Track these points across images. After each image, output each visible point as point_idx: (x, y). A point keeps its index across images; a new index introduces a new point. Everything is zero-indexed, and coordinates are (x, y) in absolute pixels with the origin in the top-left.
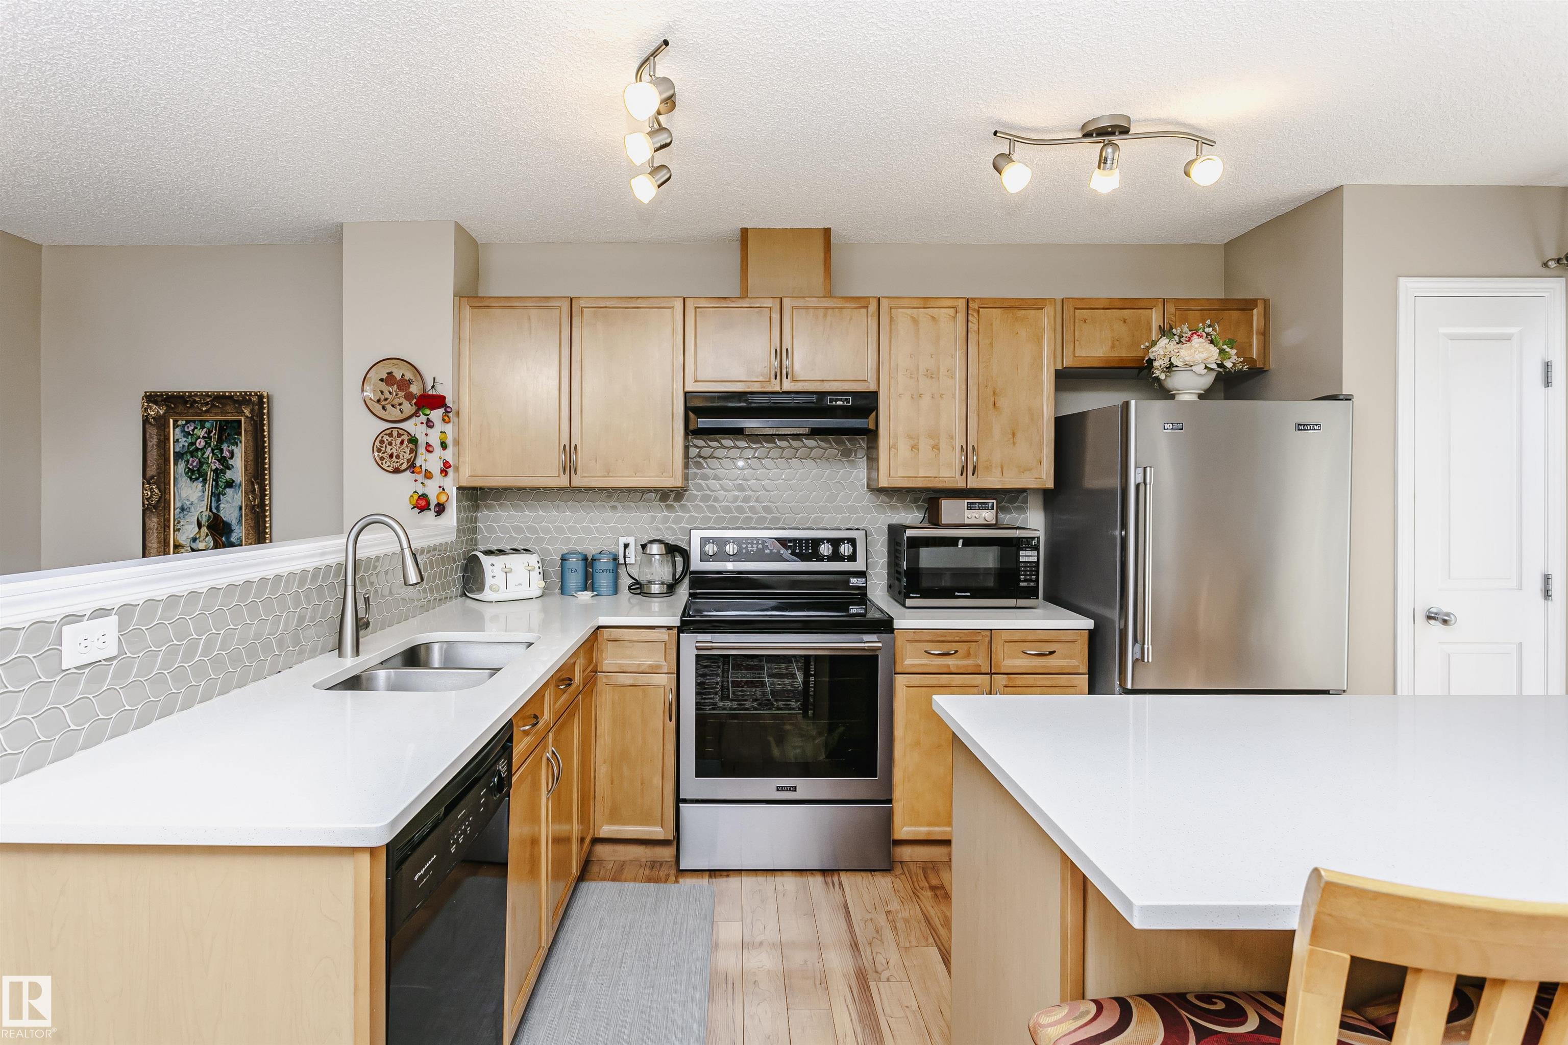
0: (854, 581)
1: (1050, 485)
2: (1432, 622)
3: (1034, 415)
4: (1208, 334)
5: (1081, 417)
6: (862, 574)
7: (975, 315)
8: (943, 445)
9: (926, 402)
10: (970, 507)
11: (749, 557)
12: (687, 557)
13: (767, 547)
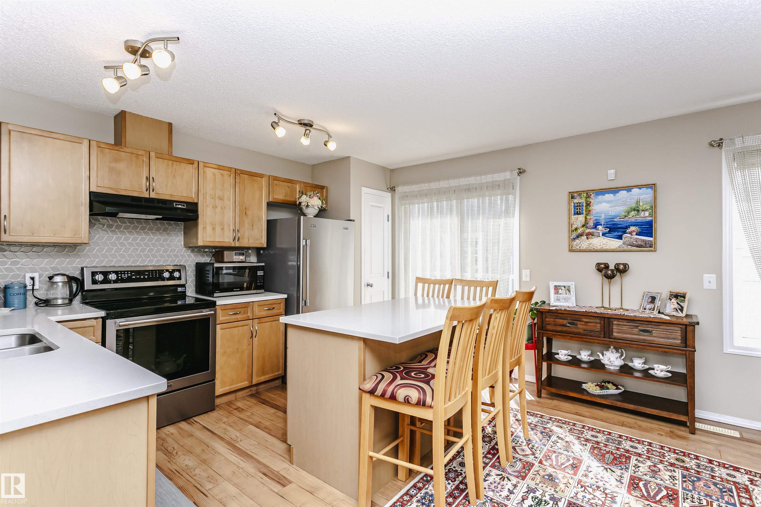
0: (180, 289)
1: (265, 246)
2: (368, 286)
3: (260, 219)
4: (317, 196)
5: (275, 221)
6: (183, 286)
7: (239, 176)
8: (226, 228)
9: (218, 210)
10: (236, 254)
11: (123, 281)
12: (80, 282)
13: (133, 275)
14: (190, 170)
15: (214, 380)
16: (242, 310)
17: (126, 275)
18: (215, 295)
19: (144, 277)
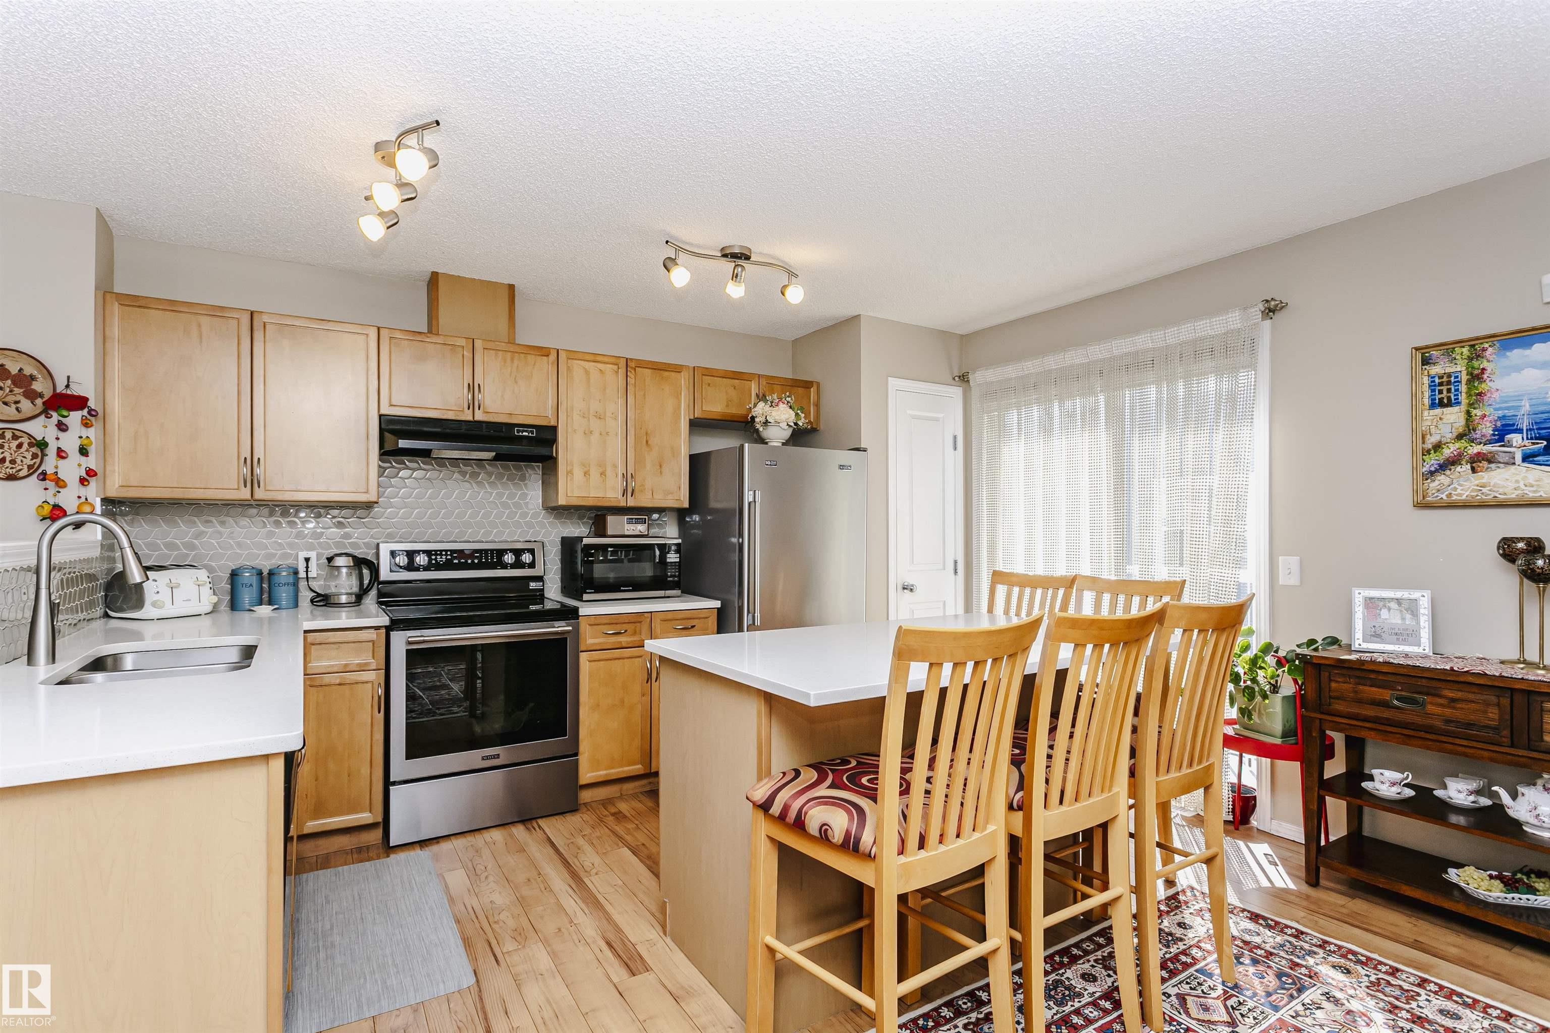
0: (533, 585)
1: (686, 505)
2: (905, 591)
3: (675, 453)
4: (788, 402)
5: (707, 455)
6: (540, 579)
7: (633, 372)
8: (609, 472)
9: (595, 438)
10: (630, 522)
11: (439, 567)
12: (374, 569)
13: (456, 558)
14: (545, 365)
15: (576, 754)
16: (630, 627)
17: (444, 557)
18: (586, 597)
19: (473, 562)
